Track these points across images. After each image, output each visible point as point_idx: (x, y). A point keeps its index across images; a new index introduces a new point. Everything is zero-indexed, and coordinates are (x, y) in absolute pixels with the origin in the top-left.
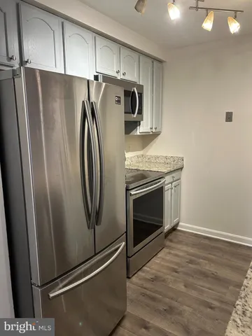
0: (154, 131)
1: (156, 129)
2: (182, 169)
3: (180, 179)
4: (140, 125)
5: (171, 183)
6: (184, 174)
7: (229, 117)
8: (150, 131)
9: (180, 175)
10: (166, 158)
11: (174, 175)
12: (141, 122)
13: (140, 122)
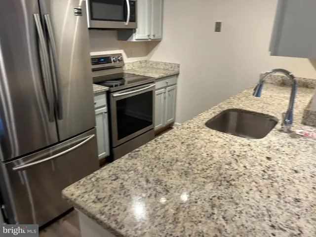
0: (152, 38)
1: (154, 36)
2: (177, 75)
3: (175, 84)
4: (135, 32)
5: (165, 88)
6: (180, 80)
7: (218, 27)
8: (147, 38)
9: (176, 81)
10: (165, 64)
11: (167, 80)
12: (137, 30)
13: (135, 29)
